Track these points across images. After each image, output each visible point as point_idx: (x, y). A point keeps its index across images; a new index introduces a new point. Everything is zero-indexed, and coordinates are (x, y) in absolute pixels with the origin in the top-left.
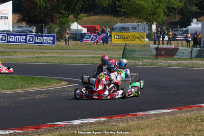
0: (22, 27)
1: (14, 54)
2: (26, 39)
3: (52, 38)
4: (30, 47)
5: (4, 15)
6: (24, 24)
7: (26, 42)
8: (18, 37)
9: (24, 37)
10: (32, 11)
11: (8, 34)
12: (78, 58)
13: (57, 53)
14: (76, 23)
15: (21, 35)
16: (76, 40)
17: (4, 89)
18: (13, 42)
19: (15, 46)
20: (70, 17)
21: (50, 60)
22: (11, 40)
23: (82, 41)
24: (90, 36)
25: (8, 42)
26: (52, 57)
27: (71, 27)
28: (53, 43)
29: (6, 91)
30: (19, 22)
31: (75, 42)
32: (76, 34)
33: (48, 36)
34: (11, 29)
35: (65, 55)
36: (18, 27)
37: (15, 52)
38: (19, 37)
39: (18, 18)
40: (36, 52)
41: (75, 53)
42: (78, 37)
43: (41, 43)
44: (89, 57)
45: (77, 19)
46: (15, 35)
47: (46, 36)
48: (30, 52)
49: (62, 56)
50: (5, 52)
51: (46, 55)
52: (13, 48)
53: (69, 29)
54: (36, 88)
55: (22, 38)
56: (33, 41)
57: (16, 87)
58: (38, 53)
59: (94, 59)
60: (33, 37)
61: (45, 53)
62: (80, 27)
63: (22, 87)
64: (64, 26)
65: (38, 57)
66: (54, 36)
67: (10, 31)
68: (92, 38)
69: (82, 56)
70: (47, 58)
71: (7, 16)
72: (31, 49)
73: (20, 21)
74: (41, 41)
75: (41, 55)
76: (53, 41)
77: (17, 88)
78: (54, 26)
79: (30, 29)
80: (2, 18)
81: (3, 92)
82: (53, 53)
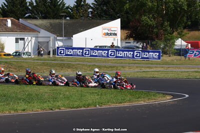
0: (130, 43)
1: (122, 69)
2: (133, 55)
3: (158, 54)
4: (137, 62)
5: (113, 32)
6: (131, 40)
7: (133, 57)
8: (125, 53)
9: (132, 53)
10: (139, 28)
11: (117, 50)
12: (182, 72)
13: (162, 67)
14: (180, 39)
15: (128, 51)
16: (180, 55)
17: (114, 103)
18: (122, 57)
19: (123, 61)
20: (175, 33)
21: (156, 75)
22: (119, 55)
24: (193, 52)
25: (116, 57)
26: (158, 72)
27: (176, 44)
28: (159, 58)
29: (115, 105)
30: (127, 38)
31: (179, 57)
32: (180, 50)
33: (154, 52)
34: (119, 45)
35: (170, 69)
36: (126, 43)
37: (123, 67)
38: (127, 52)
39: (126, 35)
40: (143, 67)
41: (180, 68)
42: (182, 52)
43: (147, 58)
44: (192, 72)
45: (181, 36)
46: (123, 51)
47: (152, 52)
48: (137, 67)
49: (167, 70)
50: (114, 67)
51: (152, 70)
52: (122, 63)
53: (174, 45)
54: (142, 102)
55: (130, 54)
56: (140, 57)
57: (123, 101)
58: (145, 67)
59: (197, 74)
60: (140, 53)
61: (151, 68)
62: (184, 43)
63: (130, 101)
64: (170, 41)
65: (145, 72)
66: (159, 52)
67: (119, 47)
68: (195, 54)
69: (186, 70)
70: (153, 73)
71: (115, 32)
72: (138, 63)
73: (128, 37)
74: (147, 57)
75: (148, 70)
76: (159, 56)
77: (125, 102)
78: (159, 42)
79: (137, 45)
80: (111, 34)
81: (113, 106)
82: (159, 68)
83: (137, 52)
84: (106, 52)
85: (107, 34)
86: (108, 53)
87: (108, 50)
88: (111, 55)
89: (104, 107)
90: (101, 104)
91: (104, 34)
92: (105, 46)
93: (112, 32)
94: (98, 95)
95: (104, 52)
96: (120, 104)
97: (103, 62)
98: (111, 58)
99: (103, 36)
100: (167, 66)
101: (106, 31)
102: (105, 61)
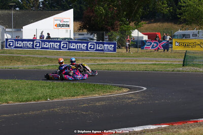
0: (83, 34)
2: (87, 46)
3: (113, 46)
4: (91, 54)
5: (66, 23)
6: (85, 32)
7: (87, 50)
8: (79, 44)
9: (86, 45)
10: (92, 18)
11: (69, 42)
12: (139, 65)
13: (118, 60)
14: (136, 30)
15: (82, 43)
16: (137, 47)
17: (66, 96)
18: (75, 49)
19: (76, 54)
20: (131, 24)
21: (111, 68)
22: (72, 47)
23: (143, 48)
24: (151, 44)
25: (69, 49)
26: (113, 64)
27: (132, 35)
28: (114, 50)
29: (67, 98)
30: (80, 30)
31: (137, 49)
32: (137, 42)
33: (109, 44)
34: (72, 37)
35: (127, 62)
36: (79, 34)
39: (79, 26)
40: (97, 60)
41: (136, 61)
42: (140, 44)
43: (102, 50)
44: (150, 64)
45: (137, 27)
46: (76, 43)
47: (107, 44)
48: (91, 60)
49: (123, 63)
50: (66, 59)
51: (108, 63)
53: (130, 36)
54: (97, 95)
55: (83, 46)
56: (94, 49)
57: (77, 94)
58: (100, 60)
59: (155, 66)
60: (94, 44)
61: (106, 60)
62: (141, 35)
63: (83, 94)
64: (125, 33)
65: (99, 64)
66: (114, 44)
67: (71, 39)
68: (153, 45)
69: (143, 63)
70: (108, 65)
71: (68, 23)
72: (92, 56)
73: (81, 28)
74: (102, 49)
75: (102, 62)
76: (114, 48)
78: (114, 33)
79: (91, 37)
80: (63, 25)
81: (65, 99)
82: (115, 60)
83: (91, 44)
84: (58, 44)
85: (59, 25)
86: (60, 45)
87: (60, 42)
88: (63, 47)
89: (56, 100)
90: (52, 97)
91: (56, 25)
92: (57, 38)
93: (64, 23)
94: (50, 88)
95: (56, 43)
96: (73, 98)
97: (55, 55)
98: (63, 50)
99: (55, 27)
100: (123, 58)
101: (58, 22)
102: (57, 54)
